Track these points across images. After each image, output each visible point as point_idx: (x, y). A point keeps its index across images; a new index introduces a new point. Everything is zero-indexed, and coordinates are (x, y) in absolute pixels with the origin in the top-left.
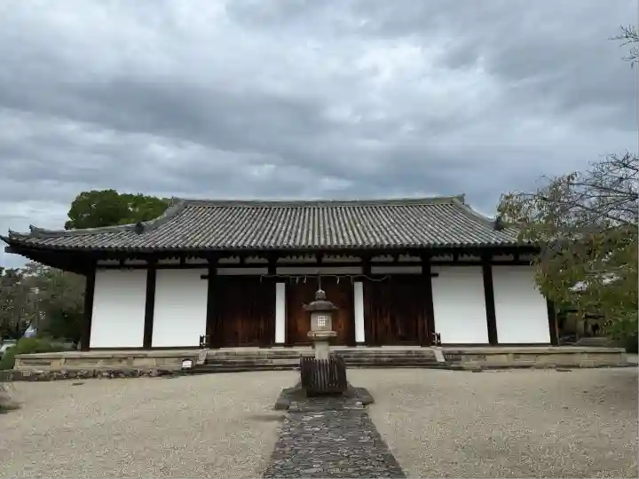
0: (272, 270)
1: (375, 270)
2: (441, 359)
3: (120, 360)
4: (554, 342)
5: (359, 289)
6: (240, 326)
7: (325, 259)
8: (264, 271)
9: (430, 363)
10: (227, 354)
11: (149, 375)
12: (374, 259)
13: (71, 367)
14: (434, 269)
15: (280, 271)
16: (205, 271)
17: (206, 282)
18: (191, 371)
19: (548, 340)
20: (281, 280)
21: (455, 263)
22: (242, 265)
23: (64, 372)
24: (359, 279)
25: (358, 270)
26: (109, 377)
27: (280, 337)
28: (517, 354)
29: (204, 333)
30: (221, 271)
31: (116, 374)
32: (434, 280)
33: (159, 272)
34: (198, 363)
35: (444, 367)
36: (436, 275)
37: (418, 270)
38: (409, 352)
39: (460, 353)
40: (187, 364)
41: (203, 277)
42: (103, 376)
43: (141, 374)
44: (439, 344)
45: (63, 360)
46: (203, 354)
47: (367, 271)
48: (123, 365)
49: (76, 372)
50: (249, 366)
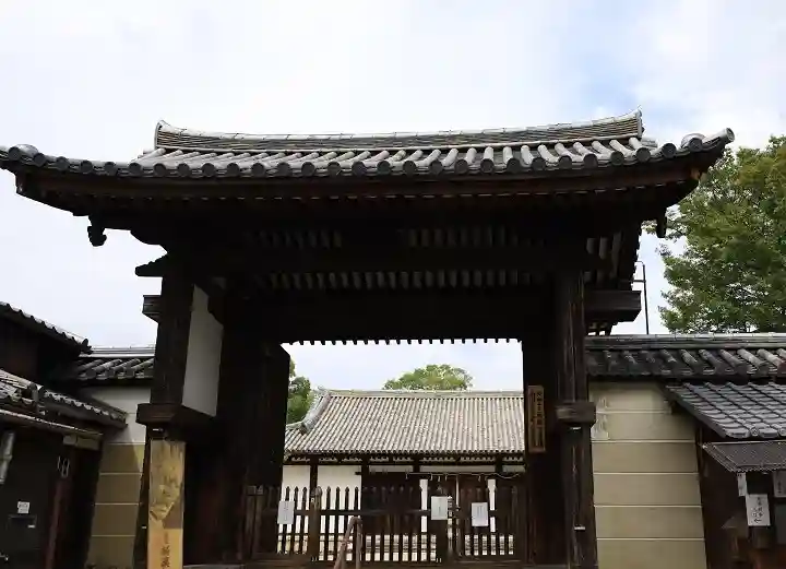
0: (416, 469)
1: (507, 469)
5: (492, 485)
7: (462, 459)
8: (410, 468)
12: (505, 460)
15: (424, 469)
16: (358, 468)
17: (360, 477)
20: (424, 476)
22: (391, 463)
24: (490, 477)
25: (492, 469)
30: (372, 468)
33: (319, 468)
41: (357, 473)
47: (499, 469)
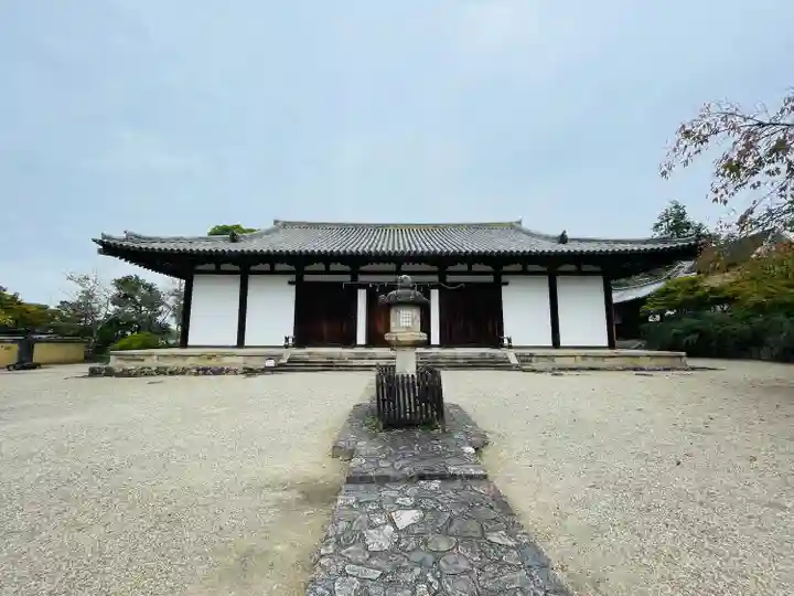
0: (354, 278)
1: (450, 279)
2: (514, 361)
3: (210, 357)
4: (611, 345)
5: (435, 296)
6: (325, 328)
7: (405, 267)
8: (347, 279)
9: (502, 365)
10: (310, 354)
11: (235, 372)
12: (450, 268)
13: (163, 363)
14: (504, 278)
15: (362, 279)
16: (293, 278)
17: (294, 287)
18: (272, 370)
19: (606, 344)
20: (362, 286)
21: (524, 272)
22: (327, 272)
23: (154, 369)
24: (434, 287)
25: (435, 278)
26: (197, 374)
27: (361, 338)
28: (584, 357)
29: (291, 333)
30: (308, 278)
31: (205, 371)
32: (504, 288)
33: (250, 279)
34: (282, 361)
35: (518, 368)
36: (506, 284)
37: (490, 279)
38: (484, 354)
39: (531, 355)
40: (271, 363)
41: (290, 283)
42: (191, 373)
43: (228, 371)
44: (510, 347)
45: (155, 357)
46: (287, 354)
47: (442, 279)
48: (213, 363)
49: (166, 368)
50: (329, 366)
